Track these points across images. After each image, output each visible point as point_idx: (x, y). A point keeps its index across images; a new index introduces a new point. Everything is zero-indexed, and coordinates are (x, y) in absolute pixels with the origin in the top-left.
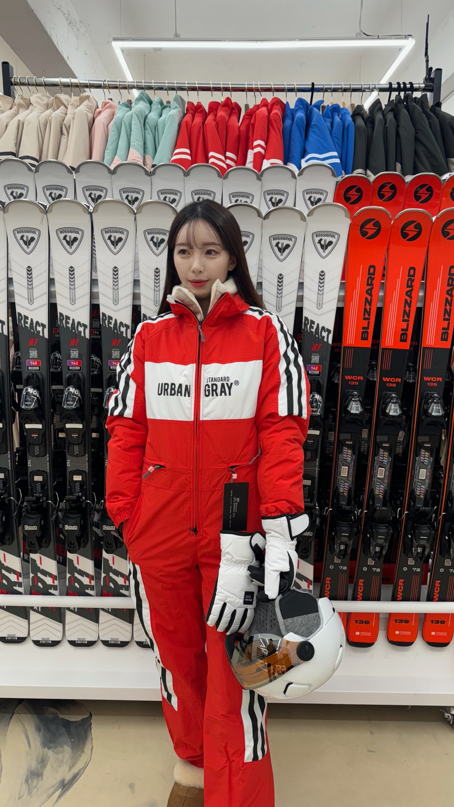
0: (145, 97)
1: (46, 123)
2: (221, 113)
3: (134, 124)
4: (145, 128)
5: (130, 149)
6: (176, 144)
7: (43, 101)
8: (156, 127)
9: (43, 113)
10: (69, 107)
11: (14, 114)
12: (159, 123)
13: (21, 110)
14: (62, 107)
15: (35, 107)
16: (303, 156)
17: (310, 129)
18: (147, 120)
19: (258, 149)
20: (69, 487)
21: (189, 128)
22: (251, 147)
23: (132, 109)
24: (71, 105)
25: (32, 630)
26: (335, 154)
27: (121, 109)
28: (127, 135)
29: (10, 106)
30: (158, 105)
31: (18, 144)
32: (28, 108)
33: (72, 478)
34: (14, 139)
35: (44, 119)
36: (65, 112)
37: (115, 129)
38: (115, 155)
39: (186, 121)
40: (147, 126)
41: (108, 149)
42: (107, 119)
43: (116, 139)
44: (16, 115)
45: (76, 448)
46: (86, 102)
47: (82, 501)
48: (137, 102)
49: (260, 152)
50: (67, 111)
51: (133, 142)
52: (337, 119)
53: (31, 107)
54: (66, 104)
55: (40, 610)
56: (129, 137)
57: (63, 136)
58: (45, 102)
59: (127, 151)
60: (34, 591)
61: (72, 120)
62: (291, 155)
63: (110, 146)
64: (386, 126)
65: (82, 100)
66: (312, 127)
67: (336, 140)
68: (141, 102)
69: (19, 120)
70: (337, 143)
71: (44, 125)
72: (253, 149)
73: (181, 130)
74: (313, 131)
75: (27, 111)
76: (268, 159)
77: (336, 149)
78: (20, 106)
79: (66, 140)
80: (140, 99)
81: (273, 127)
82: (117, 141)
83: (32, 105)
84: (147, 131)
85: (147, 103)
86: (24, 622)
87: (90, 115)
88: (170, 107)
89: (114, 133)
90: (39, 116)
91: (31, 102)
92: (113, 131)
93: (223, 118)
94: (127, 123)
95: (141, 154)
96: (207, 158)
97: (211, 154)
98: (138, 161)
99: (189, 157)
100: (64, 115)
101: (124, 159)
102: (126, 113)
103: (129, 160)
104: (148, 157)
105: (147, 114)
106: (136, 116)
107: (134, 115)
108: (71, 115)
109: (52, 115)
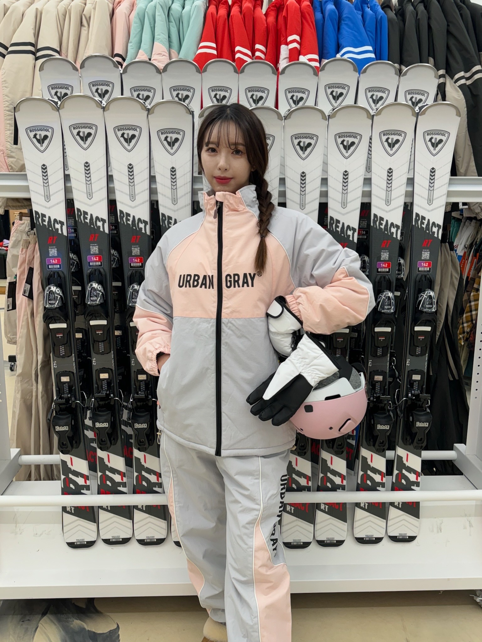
1: (66, 13)
3: (158, 15)
4: (170, 20)
5: (155, 43)
6: (201, 37)
8: (180, 21)
9: (60, 2)
11: (30, 2)
12: (183, 15)
16: (338, 51)
17: (343, 22)
18: (171, 12)
19: (295, 45)
21: (214, 20)
22: (284, 41)
26: (370, 48)
28: (151, 27)
31: (37, 35)
34: (33, 29)
35: (63, 8)
36: (85, 2)
37: (138, 21)
38: (139, 48)
39: (212, 13)
40: (172, 19)
41: (131, 42)
42: (128, 9)
43: (139, 32)
44: (33, 3)
49: (296, 48)
51: (158, 35)
56: (153, 30)
57: (83, 28)
59: (152, 45)
61: (92, 10)
62: (325, 51)
63: (134, 39)
64: (418, 17)
67: (369, 33)
69: (37, 9)
70: (371, 37)
71: (63, 15)
72: (287, 44)
73: (207, 21)
74: (346, 24)
76: (304, 55)
77: (370, 43)
79: (86, 32)
81: (306, 19)
82: (140, 34)
84: (171, 24)
87: (111, 6)
89: (137, 25)
90: (58, 5)
93: (248, 8)
94: (151, 13)
95: (166, 48)
96: (233, 53)
97: (238, 48)
98: (164, 55)
99: (215, 52)
100: (85, 6)
101: (149, 53)
102: (148, 4)
103: (154, 54)
104: (173, 52)
105: (170, 5)
106: (160, 6)
107: (157, 5)
108: (90, 5)
109: (71, 5)
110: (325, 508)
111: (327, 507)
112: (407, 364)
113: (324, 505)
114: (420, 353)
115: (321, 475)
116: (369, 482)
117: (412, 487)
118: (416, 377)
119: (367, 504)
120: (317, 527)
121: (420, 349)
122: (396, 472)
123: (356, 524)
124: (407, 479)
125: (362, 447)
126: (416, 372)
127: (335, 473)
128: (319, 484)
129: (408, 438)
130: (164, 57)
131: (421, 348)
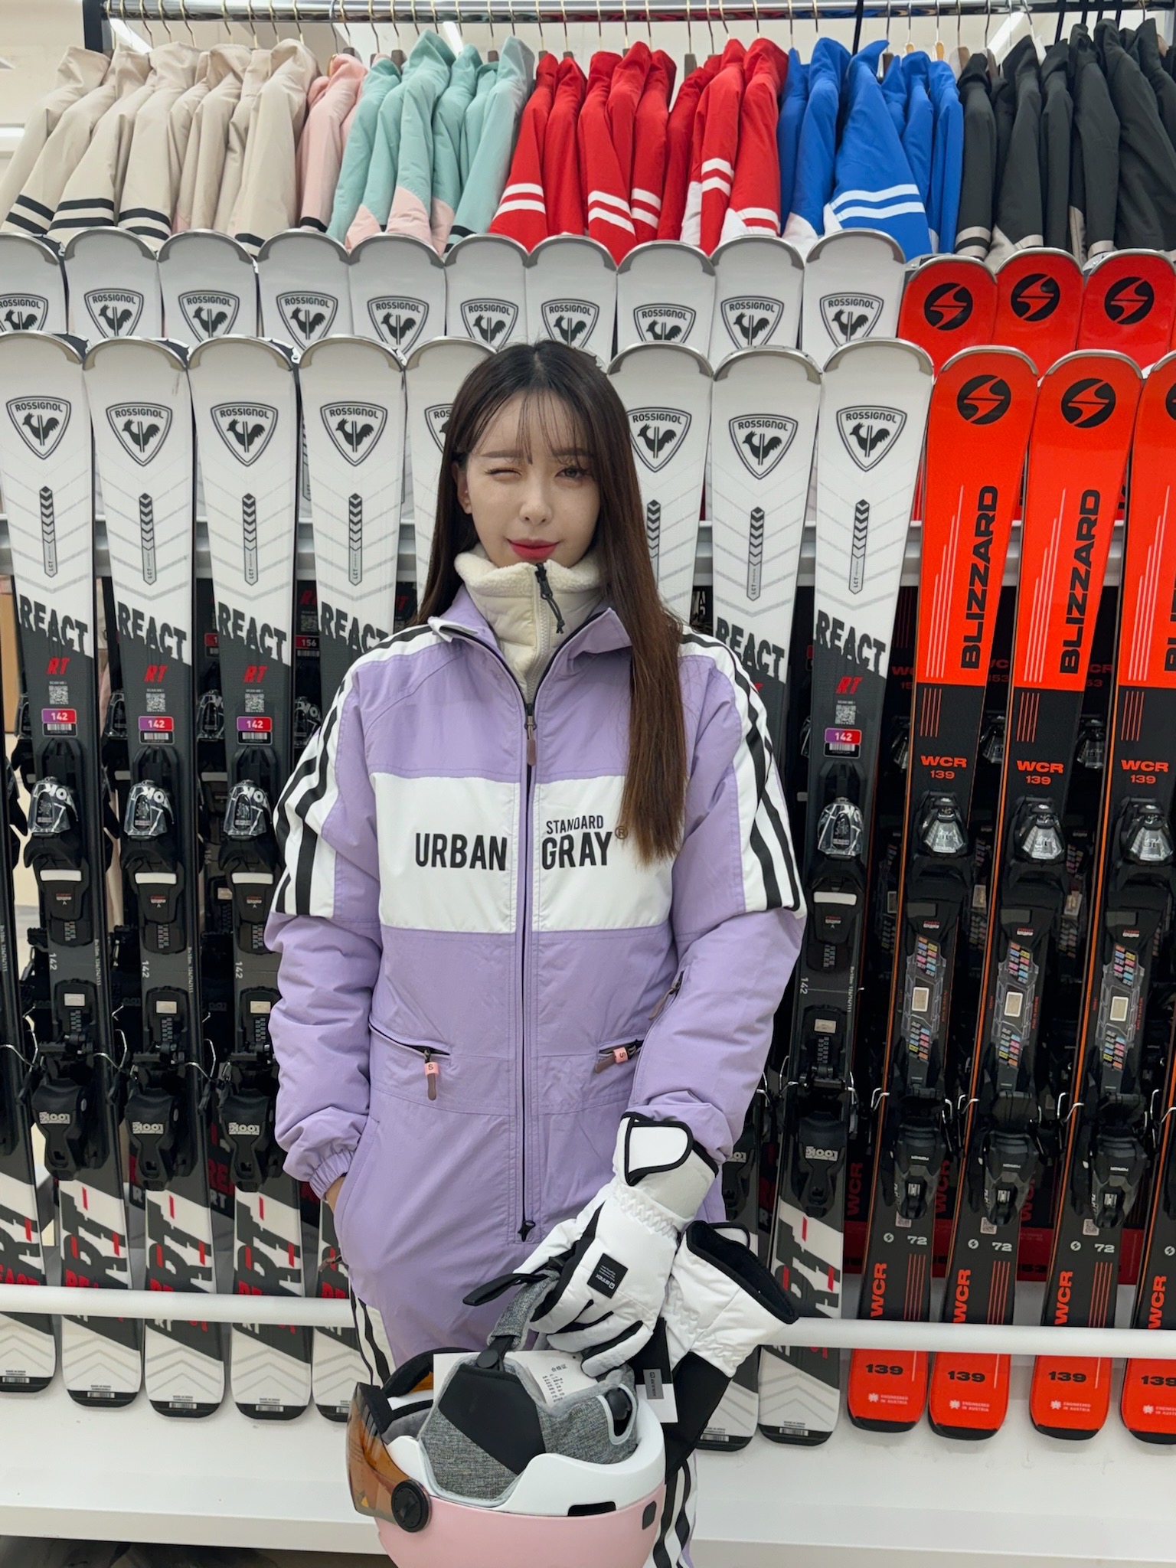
0: (437, 48)
1: (189, 123)
2: (620, 86)
3: (407, 121)
4: (436, 130)
5: (397, 187)
6: (509, 172)
7: (182, 62)
8: (462, 127)
9: (180, 94)
10: (247, 78)
11: (109, 98)
12: (468, 117)
13: (127, 86)
14: (230, 78)
15: (162, 78)
16: (829, 197)
17: (850, 124)
18: (440, 110)
19: (715, 183)
20: (241, 1030)
21: (541, 127)
22: (695, 175)
23: (404, 77)
24: (250, 71)
25: (150, 1376)
26: (912, 189)
27: (375, 78)
28: (390, 148)
29: (100, 76)
30: (468, 66)
31: (120, 179)
32: (145, 78)
33: (249, 1007)
34: (109, 166)
35: (184, 113)
36: (236, 91)
37: (360, 134)
38: (360, 200)
39: (537, 111)
40: (441, 127)
41: (341, 188)
42: (341, 105)
43: (362, 161)
44: (115, 99)
46: (288, 65)
48: (415, 61)
49: (717, 191)
50: (240, 89)
51: (405, 169)
52: (920, 93)
53: (151, 79)
54: (238, 69)
55: (169, 1328)
56: (394, 155)
57: (230, 155)
58: (186, 65)
59: (391, 190)
60: (155, 1281)
61: (252, 114)
62: (798, 195)
63: (348, 179)
64: (1046, 110)
65: (278, 59)
66: (853, 119)
67: (914, 151)
68: (426, 60)
69: (122, 116)
70: (919, 160)
71: (184, 127)
72: (700, 179)
73: (522, 132)
74: (856, 130)
75: (143, 88)
76: (737, 209)
77: (915, 176)
78: (125, 74)
79: (237, 165)
80: (422, 52)
81: (752, 121)
82: (364, 165)
83: (155, 72)
84: (438, 138)
85: (440, 62)
86: (131, 1356)
87: (299, 99)
88: (496, 71)
89: (358, 145)
90: (173, 103)
91: (152, 65)
92: (354, 140)
93: (624, 98)
94: (390, 118)
95: (423, 201)
96: (584, 208)
97: (594, 196)
98: (415, 218)
99: (539, 207)
100: (233, 100)
101: (383, 211)
102: (389, 90)
103: (394, 216)
104: (442, 207)
105: (438, 93)
106: (412, 100)
107: (407, 96)
108: (250, 99)
109: (203, 102)
130: (416, 222)
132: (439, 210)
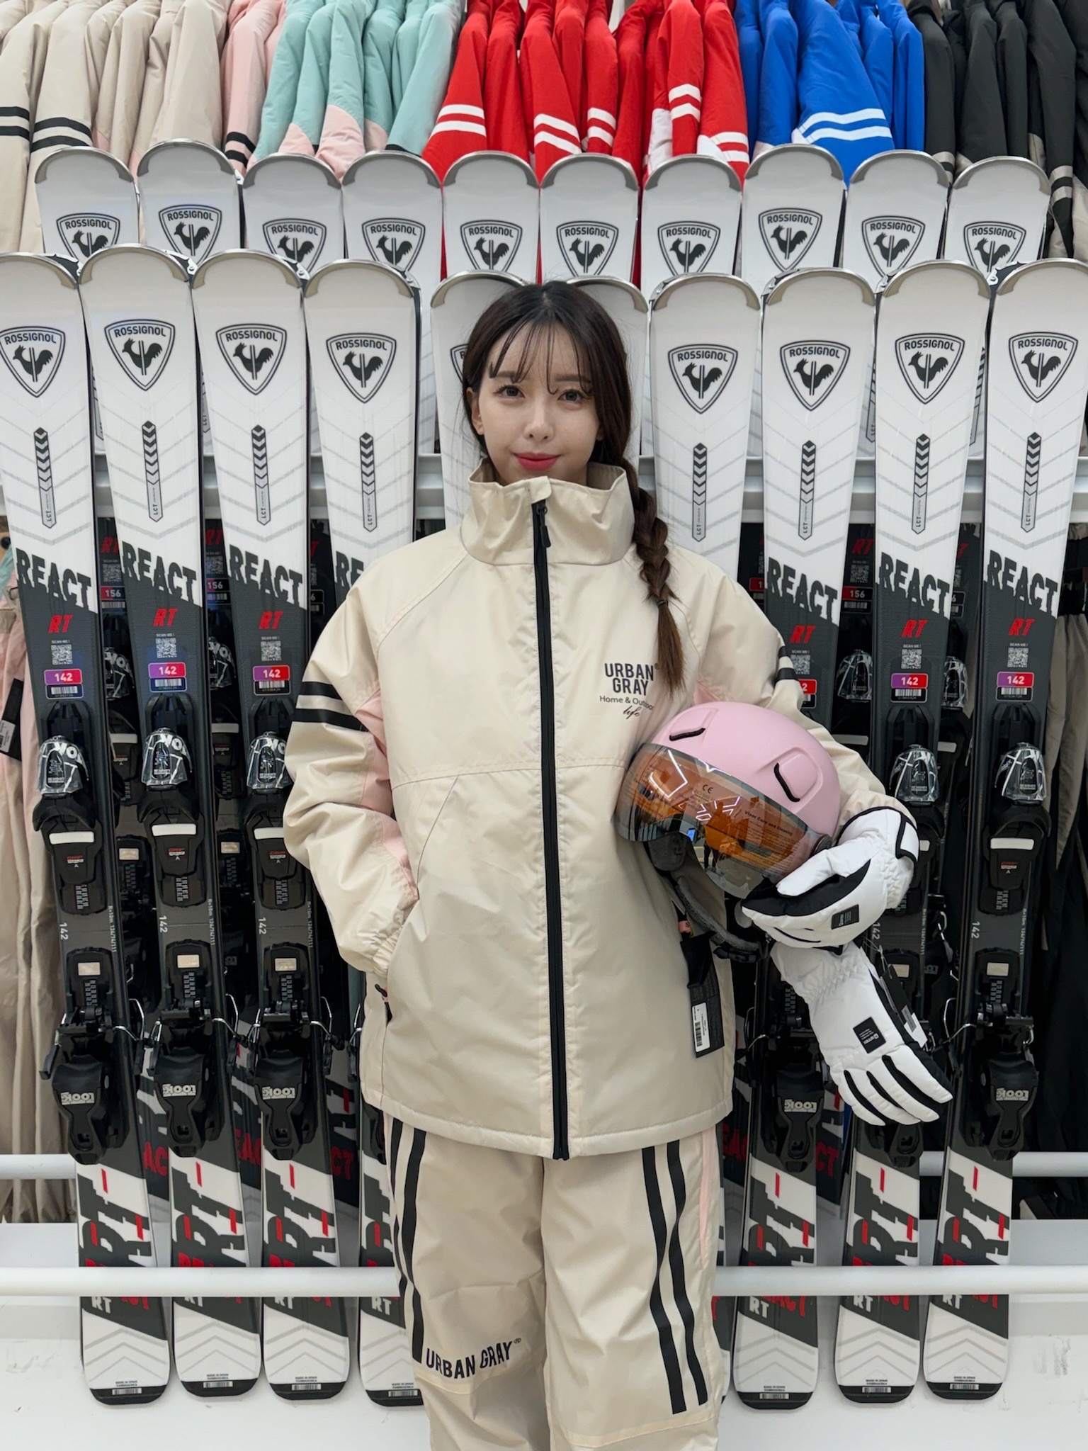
1: (108, 36)
2: (567, 10)
3: (337, 39)
4: (367, 51)
5: (329, 106)
6: (446, 93)
9: (97, 9)
11: (21, 11)
12: (401, 36)
16: (796, 123)
17: (809, 50)
18: (371, 31)
19: (687, 109)
20: (169, 987)
21: (481, 50)
22: (660, 100)
26: (878, 114)
28: (320, 68)
31: (35, 88)
33: (175, 962)
34: (24, 76)
35: (103, 25)
36: (157, 8)
37: (287, 52)
38: (290, 119)
39: (473, 33)
40: (372, 47)
41: (269, 105)
42: (264, 24)
43: (290, 78)
44: (26, 13)
45: (182, 888)
47: (203, 1022)
49: (690, 117)
51: (338, 87)
52: (875, 23)
56: (324, 73)
57: (151, 71)
59: (321, 112)
61: (174, 29)
62: (764, 123)
63: (276, 97)
64: (1003, 36)
66: (812, 45)
67: (877, 77)
69: (36, 27)
70: (882, 85)
71: (102, 40)
72: (668, 106)
73: (460, 52)
74: (817, 55)
76: (710, 134)
77: (880, 101)
79: (158, 81)
81: (717, 48)
82: (293, 85)
84: (369, 59)
87: (221, 17)
89: (283, 62)
90: (90, 17)
92: (281, 57)
93: (570, 21)
94: (319, 36)
95: (357, 119)
96: (530, 132)
97: (540, 119)
98: (350, 137)
99: (480, 130)
100: (155, 17)
101: (315, 130)
102: (314, 11)
103: (328, 135)
104: (375, 129)
105: (368, 14)
106: (342, 17)
107: (336, 14)
108: (170, 15)
109: (121, 16)
110: (760, 1308)
111: (765, 1305)
112: (973, 935)
113: (757, 1301)
114: (1005, 905)
115: (751, 1223)
116: (875, 1242)
117: (989, 1256)
118: (998, 969)
119: (869, 1300)
120: (741, 1357)
121: (1006, 896)
122: (945, 1216)
123: (842, 1352)
124: (974, 1234)
125: (858, 1150)
126: (997, 956)
127: (787, 1218)
128: (746, 1247)
129: (978, 1126)
130: (351, 142)
131: (1009, 894)
132: (372, 132)
